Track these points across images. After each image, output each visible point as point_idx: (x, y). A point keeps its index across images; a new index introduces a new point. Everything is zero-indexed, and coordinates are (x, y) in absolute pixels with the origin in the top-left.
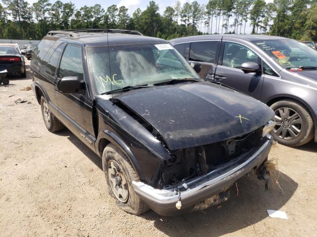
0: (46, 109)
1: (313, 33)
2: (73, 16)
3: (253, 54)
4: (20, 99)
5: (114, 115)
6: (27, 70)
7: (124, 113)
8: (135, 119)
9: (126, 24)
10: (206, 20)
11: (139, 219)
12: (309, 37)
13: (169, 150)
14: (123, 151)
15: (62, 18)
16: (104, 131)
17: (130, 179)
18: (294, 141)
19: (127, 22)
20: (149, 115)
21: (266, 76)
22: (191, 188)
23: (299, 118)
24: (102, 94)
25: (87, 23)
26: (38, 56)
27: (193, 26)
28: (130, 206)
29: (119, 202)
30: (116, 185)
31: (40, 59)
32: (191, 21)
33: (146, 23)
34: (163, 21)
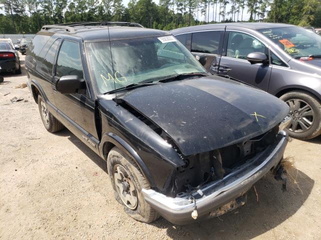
0: (44, 108)
1: (311, 18)
2: (67, 8)
3: (260, 44)
4: (16, 98)
5: (119, 116)
6: (21, 66)
7: (130, 115)
8: (142, 120)
9: (121, 15)
10: (203, 8)
11: (151, 227)
12: (308, 23)
13: (183, 155)
14: (131, 156)
15: (56, 10)
16: (108, 134)
17: (139, 185)
18: (305, 134)
19: (123, 12)
20: (157, 116)
21: (274, 67)
22: (207, 195)
23: (310, 109)
24: (105, 94)
25: (81, 14)
26: (32, 52)
27: (190, 15)
28: (139, 214)
29: (128, 209)
30: (124, 191)
31: (35, 55)
32: (187, 10)
33: (142, 13)
34: (159, 11)
